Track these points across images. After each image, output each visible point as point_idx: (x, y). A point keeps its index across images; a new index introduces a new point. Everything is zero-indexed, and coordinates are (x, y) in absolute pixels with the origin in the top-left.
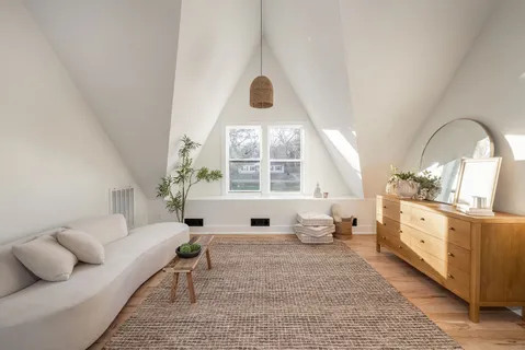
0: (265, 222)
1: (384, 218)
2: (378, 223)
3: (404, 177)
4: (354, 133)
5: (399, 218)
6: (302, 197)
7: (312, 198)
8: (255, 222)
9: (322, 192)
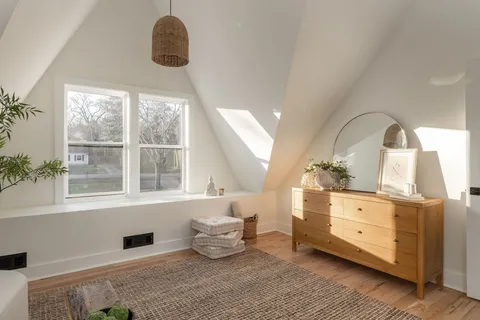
0: (148, 239)
1: (305, 213)
2: (295, 219)
3: (326, 167)
4: (278, 115)
5: (329, 211)
6: (188, 197)
8: (130, 242)
9: (217, 188)
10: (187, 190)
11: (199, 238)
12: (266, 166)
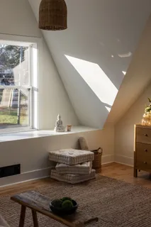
0: (15, 170)
7: (54, 132)
10: (36, 126)
11: (59, 168)
12: (109, 109)
